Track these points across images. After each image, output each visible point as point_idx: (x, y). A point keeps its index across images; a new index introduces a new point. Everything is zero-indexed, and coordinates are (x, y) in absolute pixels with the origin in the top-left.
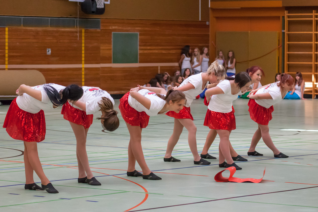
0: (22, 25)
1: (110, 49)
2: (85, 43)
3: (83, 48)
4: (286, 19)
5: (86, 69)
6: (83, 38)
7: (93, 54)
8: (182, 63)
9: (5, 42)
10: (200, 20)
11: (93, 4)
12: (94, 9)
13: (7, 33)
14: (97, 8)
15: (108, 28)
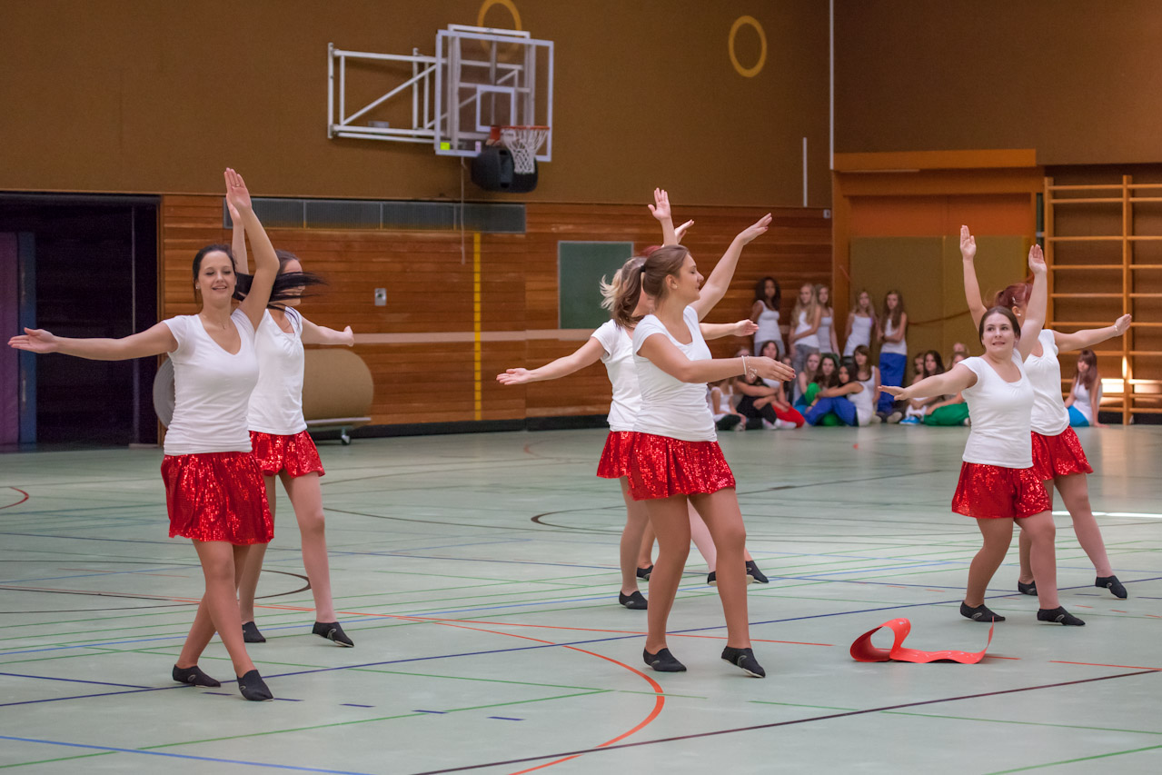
0: (305, 223)
1: (554, 290)
2: (482, 273)
3: (477, 287)
4: (1049, 202)
5: (485, 345)
6: (477, 258)
7: (504, 304)
10: (805, 204)
11: (503, 162)
12: (506, 178)
14: (515, 175)
15: (547, 231)
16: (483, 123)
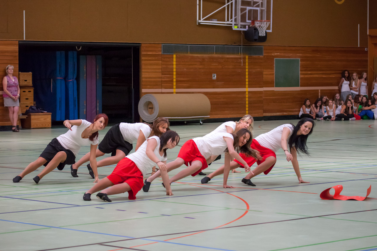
0: (189, 52)
2: (249, 69)
3: (247, 73)
5: (249, 92)
6: (247, 64)
7: (256, 79)
8: (341, 86)
9: (173, 68)
10: (359, 46)
11: (255, 33)
12: (256, 38)
13: (175, 60)
14: (259, 36)
15: (271, 55)
16: (248, 20)
